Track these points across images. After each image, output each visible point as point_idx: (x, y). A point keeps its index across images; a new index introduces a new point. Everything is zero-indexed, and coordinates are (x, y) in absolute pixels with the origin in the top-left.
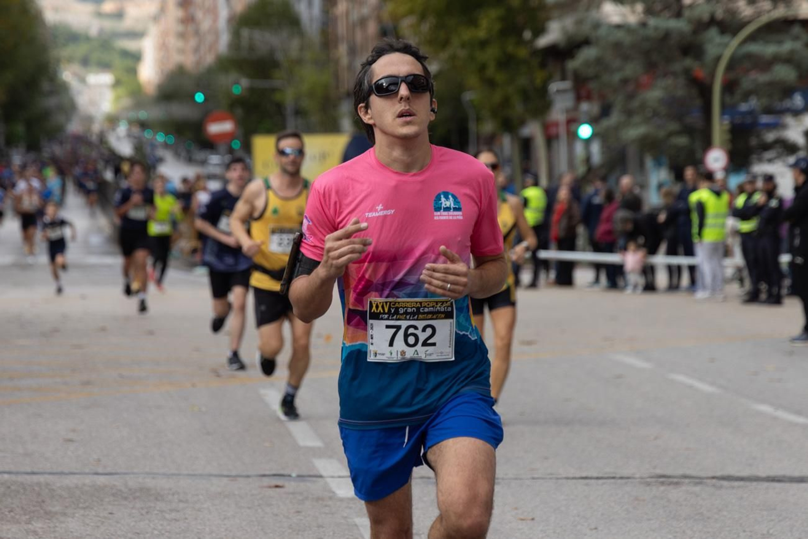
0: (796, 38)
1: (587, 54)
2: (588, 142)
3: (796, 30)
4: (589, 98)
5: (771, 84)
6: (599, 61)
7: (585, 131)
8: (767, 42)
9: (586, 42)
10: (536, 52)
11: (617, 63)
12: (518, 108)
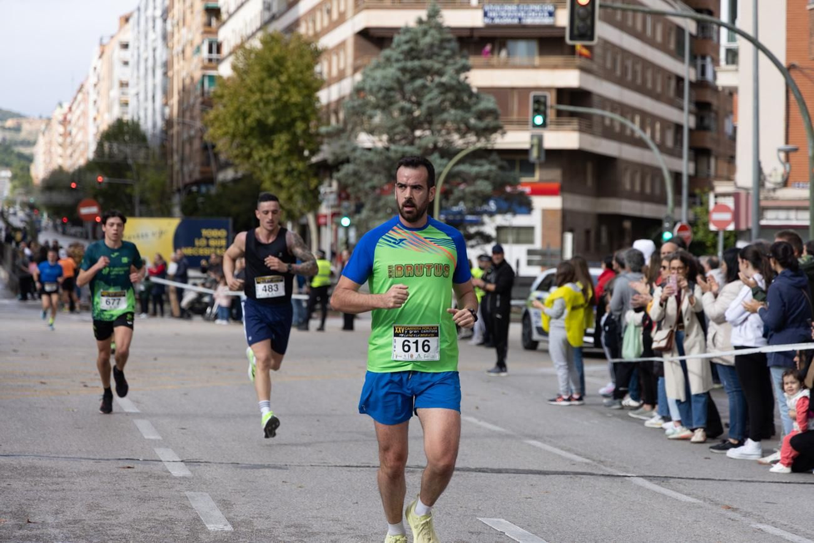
0: (492, 162)
1: (347, 169)
2: (347, 228)
3: (494, 157)
4: (348, 198)
5: (474, 193)
6: (355, 173)
7: (346, 221)
8: (473, 164)
9: (347, 161)
10: (312, 166)
11: (368, 175)
12: (298, 204)
